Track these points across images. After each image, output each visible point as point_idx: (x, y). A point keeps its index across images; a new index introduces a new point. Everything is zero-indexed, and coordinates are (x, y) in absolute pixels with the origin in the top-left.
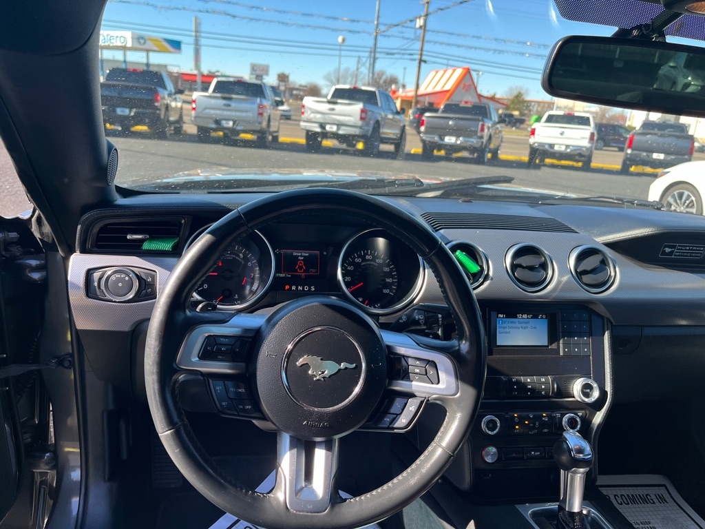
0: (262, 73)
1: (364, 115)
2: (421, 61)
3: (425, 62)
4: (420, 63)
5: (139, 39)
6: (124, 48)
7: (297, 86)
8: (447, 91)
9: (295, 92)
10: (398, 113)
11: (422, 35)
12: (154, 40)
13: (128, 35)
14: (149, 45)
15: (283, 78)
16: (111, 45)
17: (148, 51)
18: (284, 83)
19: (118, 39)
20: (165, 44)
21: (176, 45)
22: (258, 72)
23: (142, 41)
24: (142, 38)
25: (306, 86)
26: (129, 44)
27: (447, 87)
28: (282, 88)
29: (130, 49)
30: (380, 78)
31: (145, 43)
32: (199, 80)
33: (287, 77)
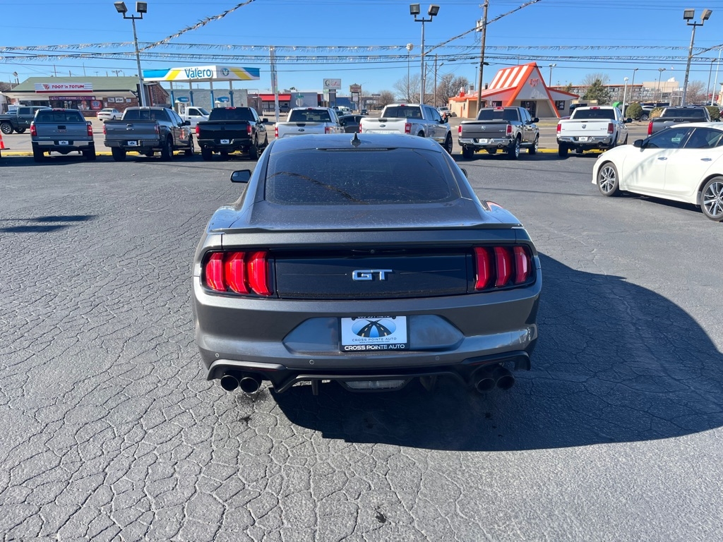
0: (334, 87)
1: (408, 129)
2: (483, 64)
3: (487, 64)
4: (482, 66)
5: (223, 71)
6: (211, 80)
7: (370, 96)
8: (515, 88)
9: (368, 102)
10: (442, 122)
11: (482, 39)
12: (235, 71)
13: (213, 68)
14: (231, 76)
15: (355, 89)
16: (199, 78)
17: (231, 80)
18: (357, 94)
19: (205, 72)
20: (247, 73)
21: (255, 73)
22: (331, 87)
23: (226, 73)
24: (226, 69)
25: (379, 95)
26: (215, 77)
27: (515, 85)
28: (355, 99)
29: (215, 80)
30: (449, 82)
31: (228, 74)
32: (276, 99)
33: (360, 88)
